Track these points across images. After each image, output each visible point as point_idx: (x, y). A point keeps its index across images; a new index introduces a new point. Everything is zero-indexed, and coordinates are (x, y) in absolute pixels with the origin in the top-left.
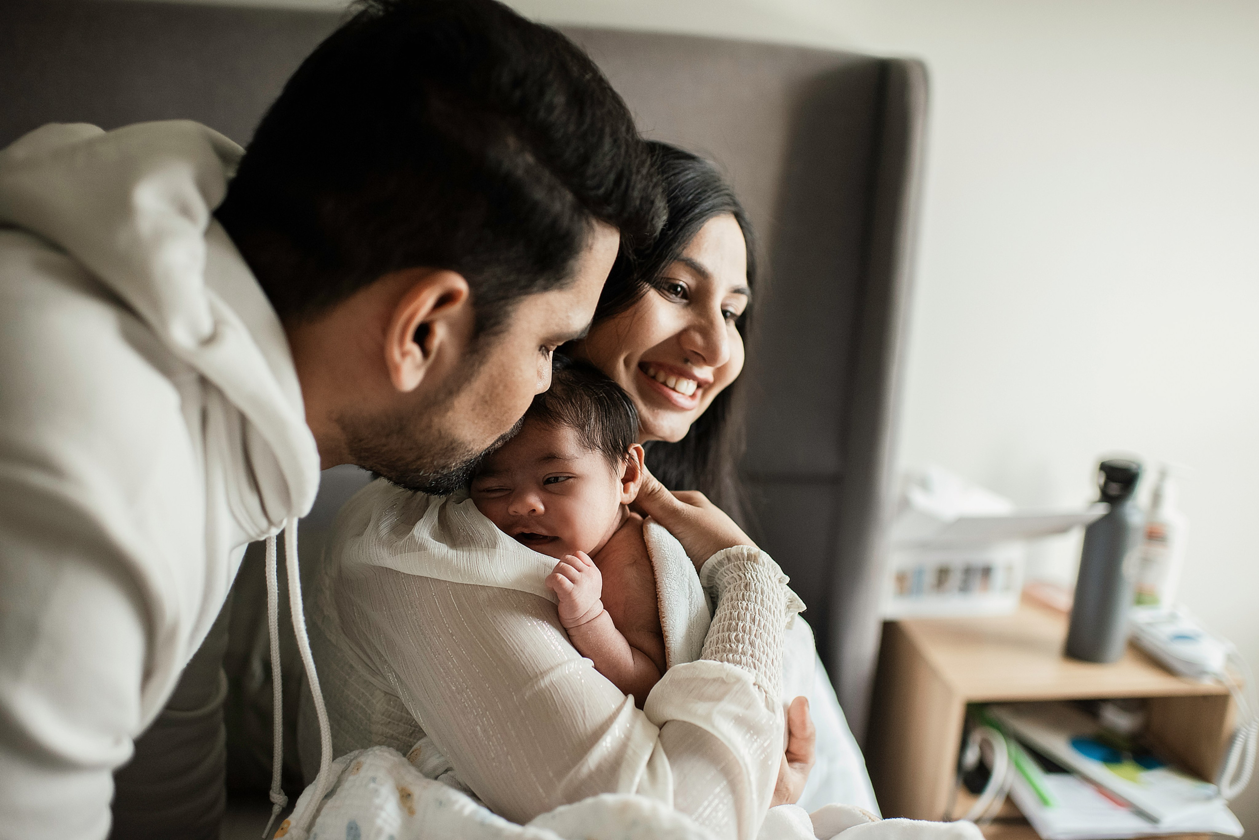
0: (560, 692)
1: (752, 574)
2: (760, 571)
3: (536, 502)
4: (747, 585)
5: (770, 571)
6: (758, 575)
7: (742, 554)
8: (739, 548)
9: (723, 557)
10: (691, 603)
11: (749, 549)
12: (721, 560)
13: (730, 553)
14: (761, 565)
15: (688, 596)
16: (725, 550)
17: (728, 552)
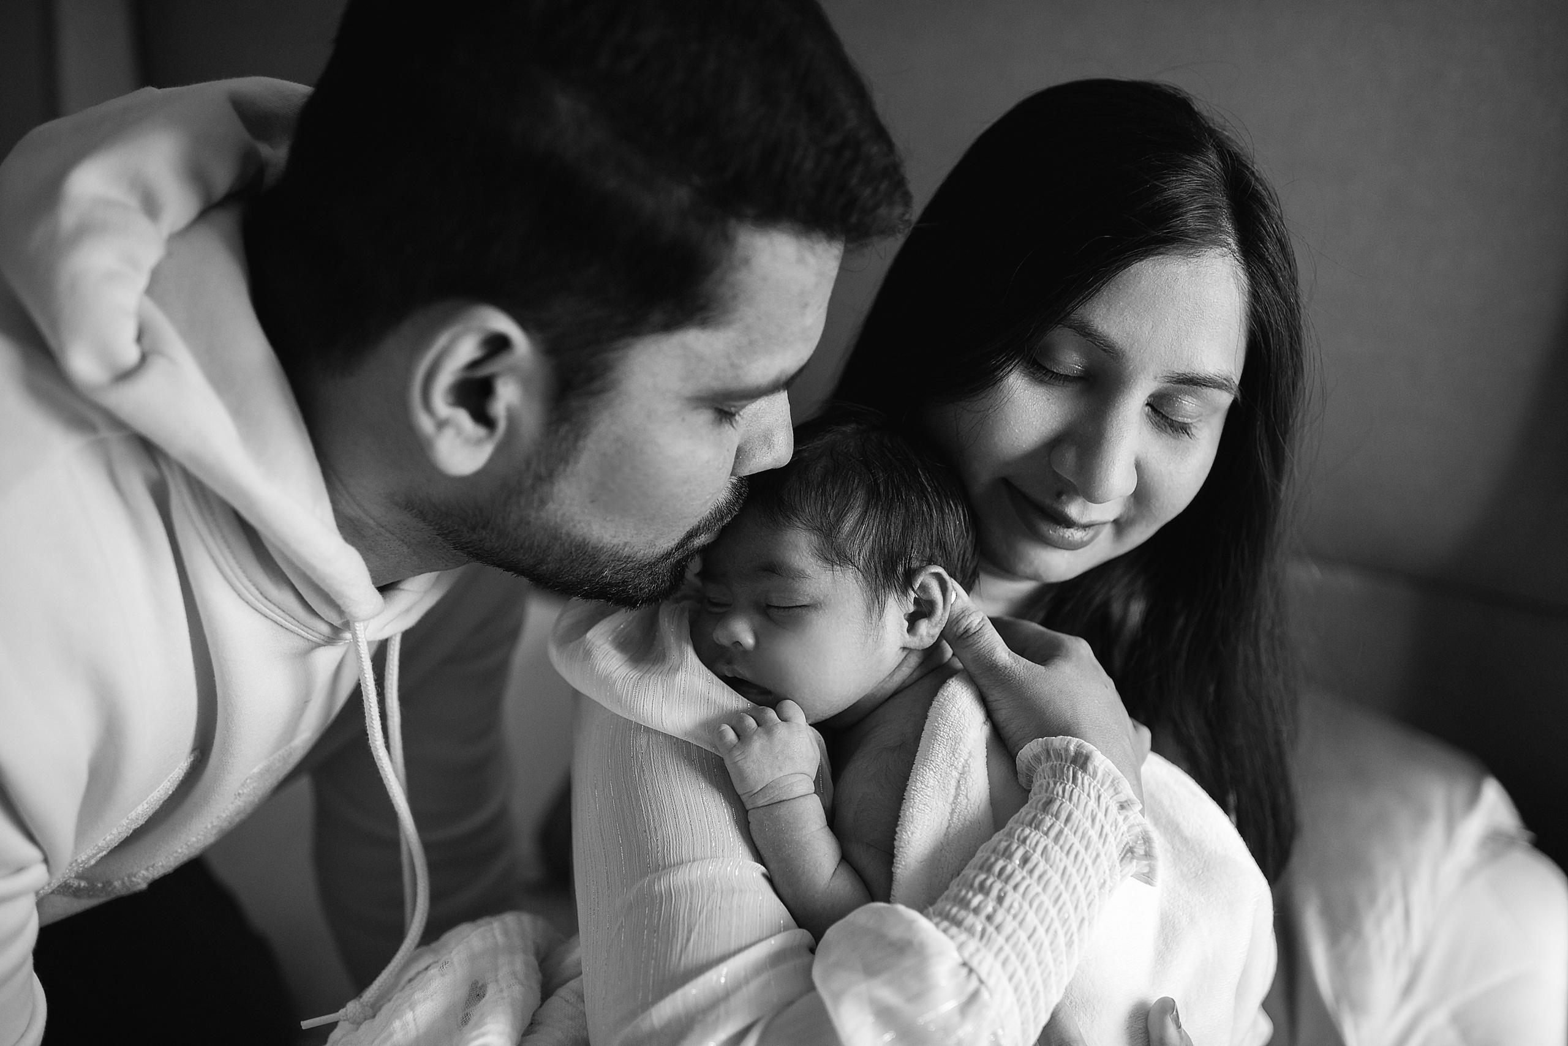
0: (673, 903)
1: (1067, 787)
2: (1083, 784)
3: (743, 633)
4: (1050, 802)
5: (1105, 787)
6: (1075, 790)
7: (1067, 750)
8: (1065, 740)
9: (1040, 749)
10: (953, 811)
11: (1081, 744)
12: (1037, 754)
13: (1052, 744)
14: (1090, 775)
15: (951, 799)
16: (1046, 739)
17: (1050, 743)
